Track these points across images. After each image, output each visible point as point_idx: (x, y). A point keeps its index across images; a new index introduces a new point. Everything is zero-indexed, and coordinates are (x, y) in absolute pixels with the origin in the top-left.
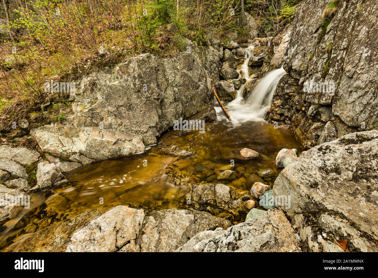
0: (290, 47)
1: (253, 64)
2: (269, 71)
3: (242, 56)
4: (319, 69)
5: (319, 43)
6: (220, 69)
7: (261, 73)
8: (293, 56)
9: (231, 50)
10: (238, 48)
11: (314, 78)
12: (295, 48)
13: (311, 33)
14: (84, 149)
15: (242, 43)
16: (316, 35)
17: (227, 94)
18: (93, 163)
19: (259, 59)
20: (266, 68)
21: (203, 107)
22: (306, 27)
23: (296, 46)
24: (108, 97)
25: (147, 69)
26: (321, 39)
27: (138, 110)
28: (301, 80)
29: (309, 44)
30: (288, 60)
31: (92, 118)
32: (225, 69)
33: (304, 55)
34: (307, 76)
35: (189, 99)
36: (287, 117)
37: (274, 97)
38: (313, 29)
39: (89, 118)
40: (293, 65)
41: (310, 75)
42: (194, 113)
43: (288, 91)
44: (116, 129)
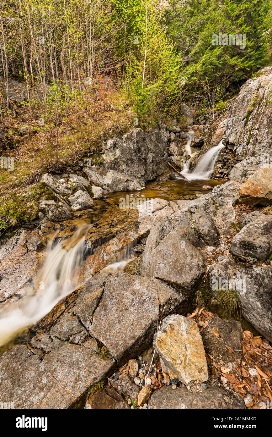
0: (227, 129)
1: (195, 144)
2: (209, 148)
3: (184, 138)
4: (245, 140)
5: (245, 126)
6: (168, 147)
7: (203, 150)
8: (229, 135)
9: (175, 133)
10: (181, 132)
11: (242, 146)
12: (231, 129)
13: (240, 121)
14: (110, 183)
15: (183, 128)
16: (243, 122)
17: (177, 166)
18: (113, 192)
19: (200, 141)
20: (206, 147)
21: (166, 170)
22: (237, 117)
23: (231, 128)
24: (122, 153)
25: (140, 138)
26: (246, 124)
27: (135, 164)
28: (235, 148)
29: (239, 127)
30: (226, 138)
31: (115, 164)
32: (173, 148)
33: (236, 134)
34: (238, 145)
35: (157, 163)
36: (225, 174)
37: (216, 162)
38: (241, 118)
39: (113, 164)
40: (229, 140)
41: (240, 145)
42: (160, 174)
43: (226, 157)
44: (126, 173)
